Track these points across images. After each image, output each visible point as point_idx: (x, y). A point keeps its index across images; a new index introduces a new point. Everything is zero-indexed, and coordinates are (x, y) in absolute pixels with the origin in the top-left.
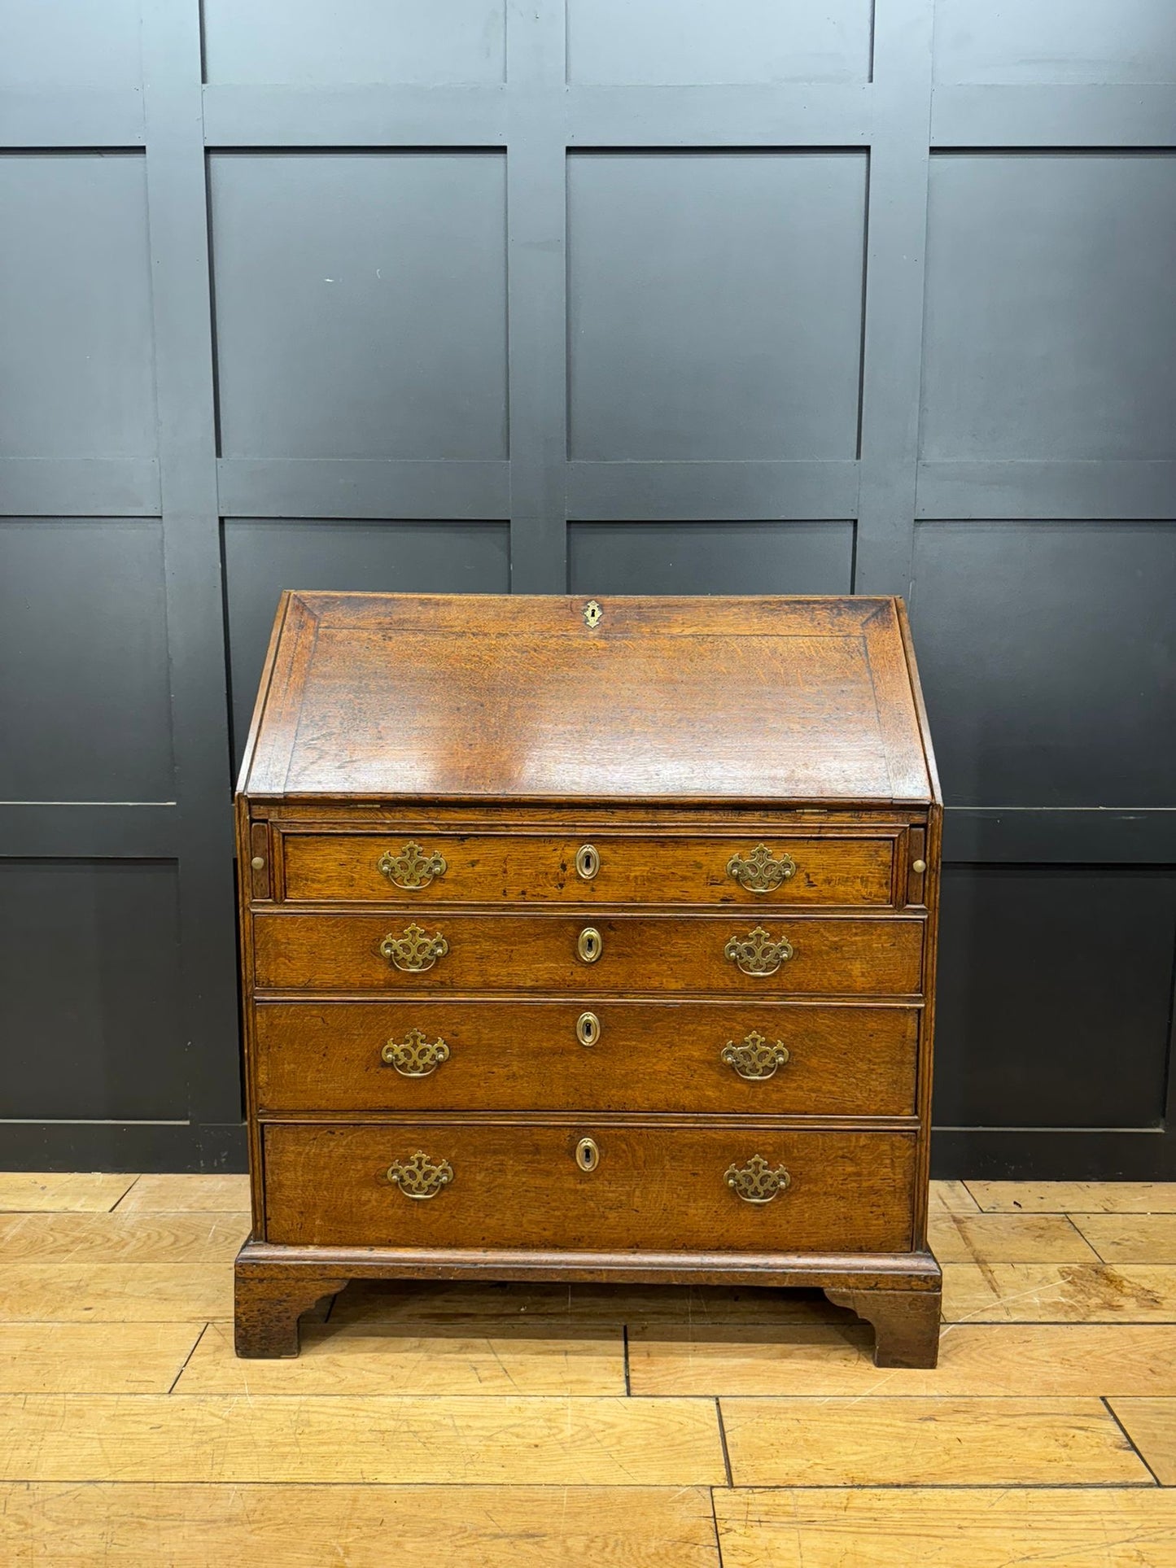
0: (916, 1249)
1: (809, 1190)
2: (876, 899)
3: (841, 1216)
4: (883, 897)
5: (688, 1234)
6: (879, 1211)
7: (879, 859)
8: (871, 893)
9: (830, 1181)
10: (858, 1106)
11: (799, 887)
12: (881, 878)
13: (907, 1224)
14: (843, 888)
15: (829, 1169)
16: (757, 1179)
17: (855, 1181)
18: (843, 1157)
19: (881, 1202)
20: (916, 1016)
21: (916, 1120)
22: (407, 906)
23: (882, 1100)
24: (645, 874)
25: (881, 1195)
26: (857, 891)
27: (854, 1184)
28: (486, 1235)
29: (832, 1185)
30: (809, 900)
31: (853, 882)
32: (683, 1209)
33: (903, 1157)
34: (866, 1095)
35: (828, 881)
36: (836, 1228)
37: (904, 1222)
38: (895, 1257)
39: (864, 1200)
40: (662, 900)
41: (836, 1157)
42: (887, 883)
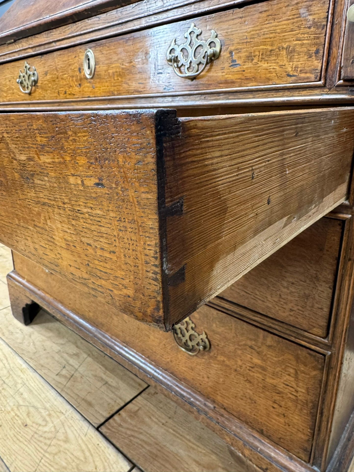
0: (313, 464)
1: (224, 361)
2: (303, 75)
3: (248, 397)
4: (311, 72)
5: (150, 351)
6: (281, 410)
7: (311, 18)
8: (296, 67)
9: (240, 363)
10: (268, 307)
11: (223, 69)
12: (310, 45)
13: (307, 438)
14: (265, 65)
15: (239, 352)
16: (187, 335)
17: (260, 373)
18: (251, 347)
19: (283, 404)
20: (338, 229)
21: (325, 345)
22: (28, 104)
23: (291, 310)
24: (118, 70)
25: (282, 397)
26: (281, 66)
27: (259, 375)
28: (71, 302)
29: (241, 367)
30: (232, 83)
31: (277, 55)
32: (147, 333)
33: (309, 375)
34: (276, 300)
35: (250, 58)
36: (242, 402)
37: (304, 434)
38: (291, 458)
39: (267, 393)
40: (128, 92)
41: (245, 345)
42: (317, 52)
